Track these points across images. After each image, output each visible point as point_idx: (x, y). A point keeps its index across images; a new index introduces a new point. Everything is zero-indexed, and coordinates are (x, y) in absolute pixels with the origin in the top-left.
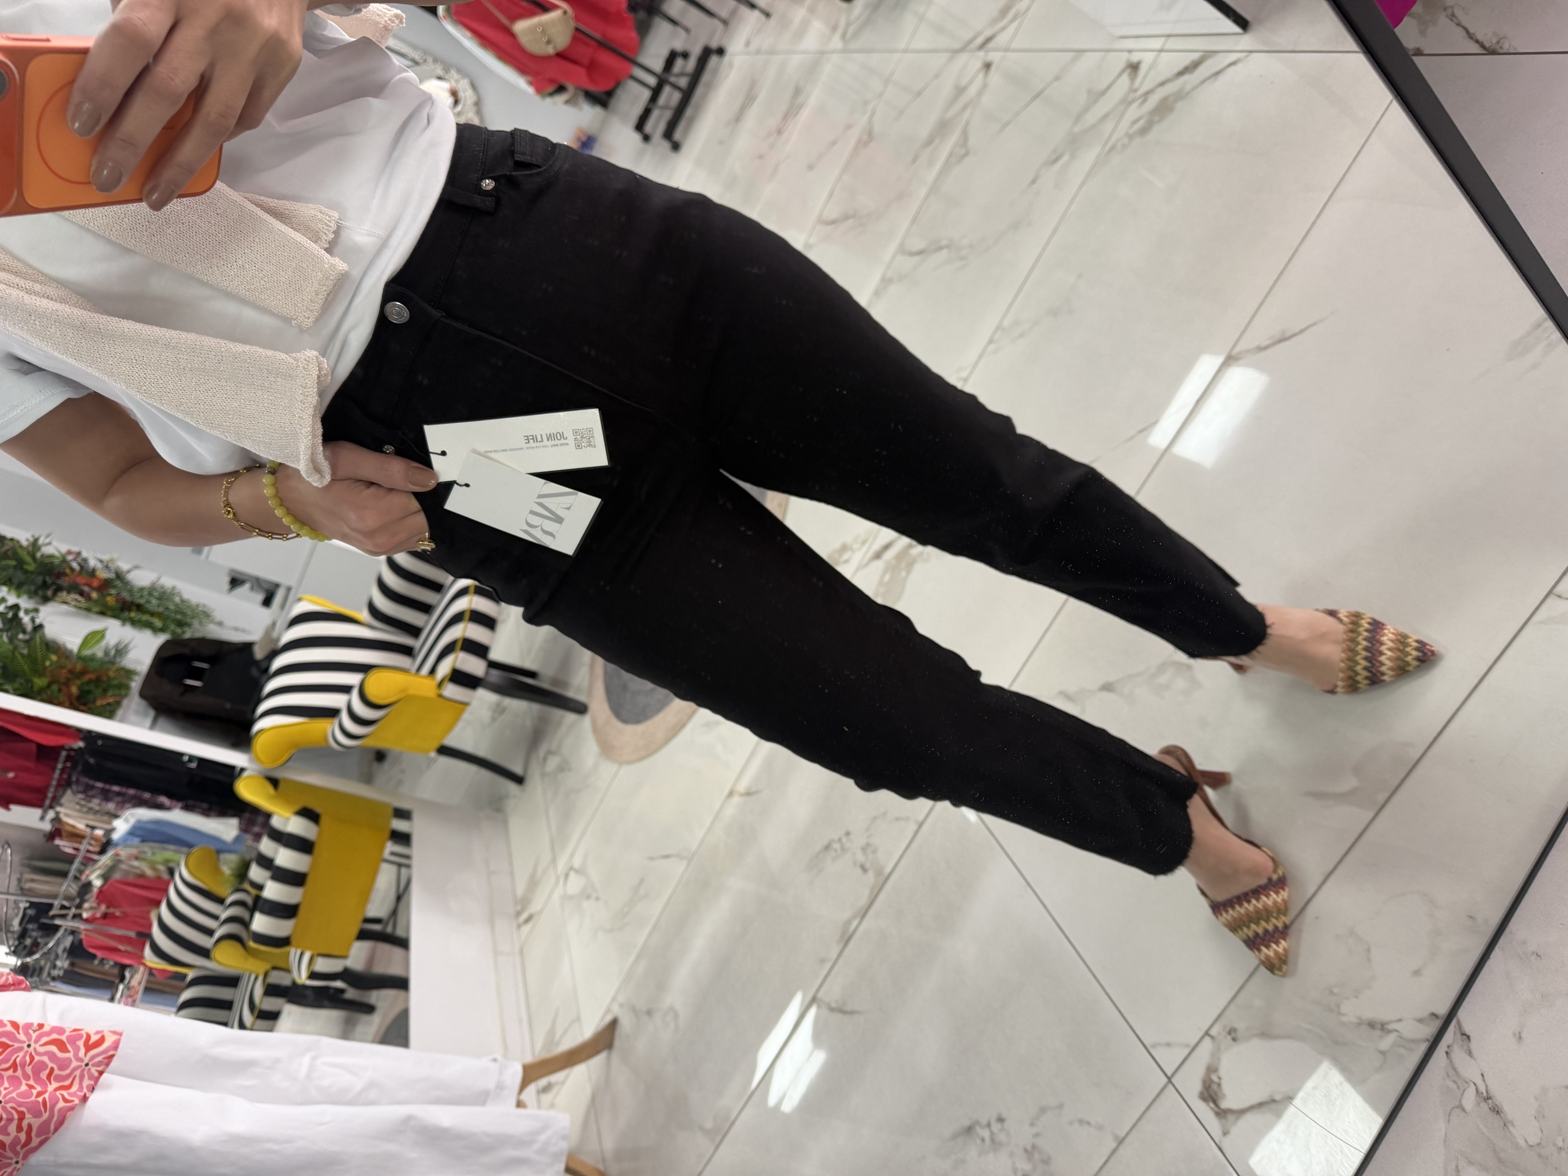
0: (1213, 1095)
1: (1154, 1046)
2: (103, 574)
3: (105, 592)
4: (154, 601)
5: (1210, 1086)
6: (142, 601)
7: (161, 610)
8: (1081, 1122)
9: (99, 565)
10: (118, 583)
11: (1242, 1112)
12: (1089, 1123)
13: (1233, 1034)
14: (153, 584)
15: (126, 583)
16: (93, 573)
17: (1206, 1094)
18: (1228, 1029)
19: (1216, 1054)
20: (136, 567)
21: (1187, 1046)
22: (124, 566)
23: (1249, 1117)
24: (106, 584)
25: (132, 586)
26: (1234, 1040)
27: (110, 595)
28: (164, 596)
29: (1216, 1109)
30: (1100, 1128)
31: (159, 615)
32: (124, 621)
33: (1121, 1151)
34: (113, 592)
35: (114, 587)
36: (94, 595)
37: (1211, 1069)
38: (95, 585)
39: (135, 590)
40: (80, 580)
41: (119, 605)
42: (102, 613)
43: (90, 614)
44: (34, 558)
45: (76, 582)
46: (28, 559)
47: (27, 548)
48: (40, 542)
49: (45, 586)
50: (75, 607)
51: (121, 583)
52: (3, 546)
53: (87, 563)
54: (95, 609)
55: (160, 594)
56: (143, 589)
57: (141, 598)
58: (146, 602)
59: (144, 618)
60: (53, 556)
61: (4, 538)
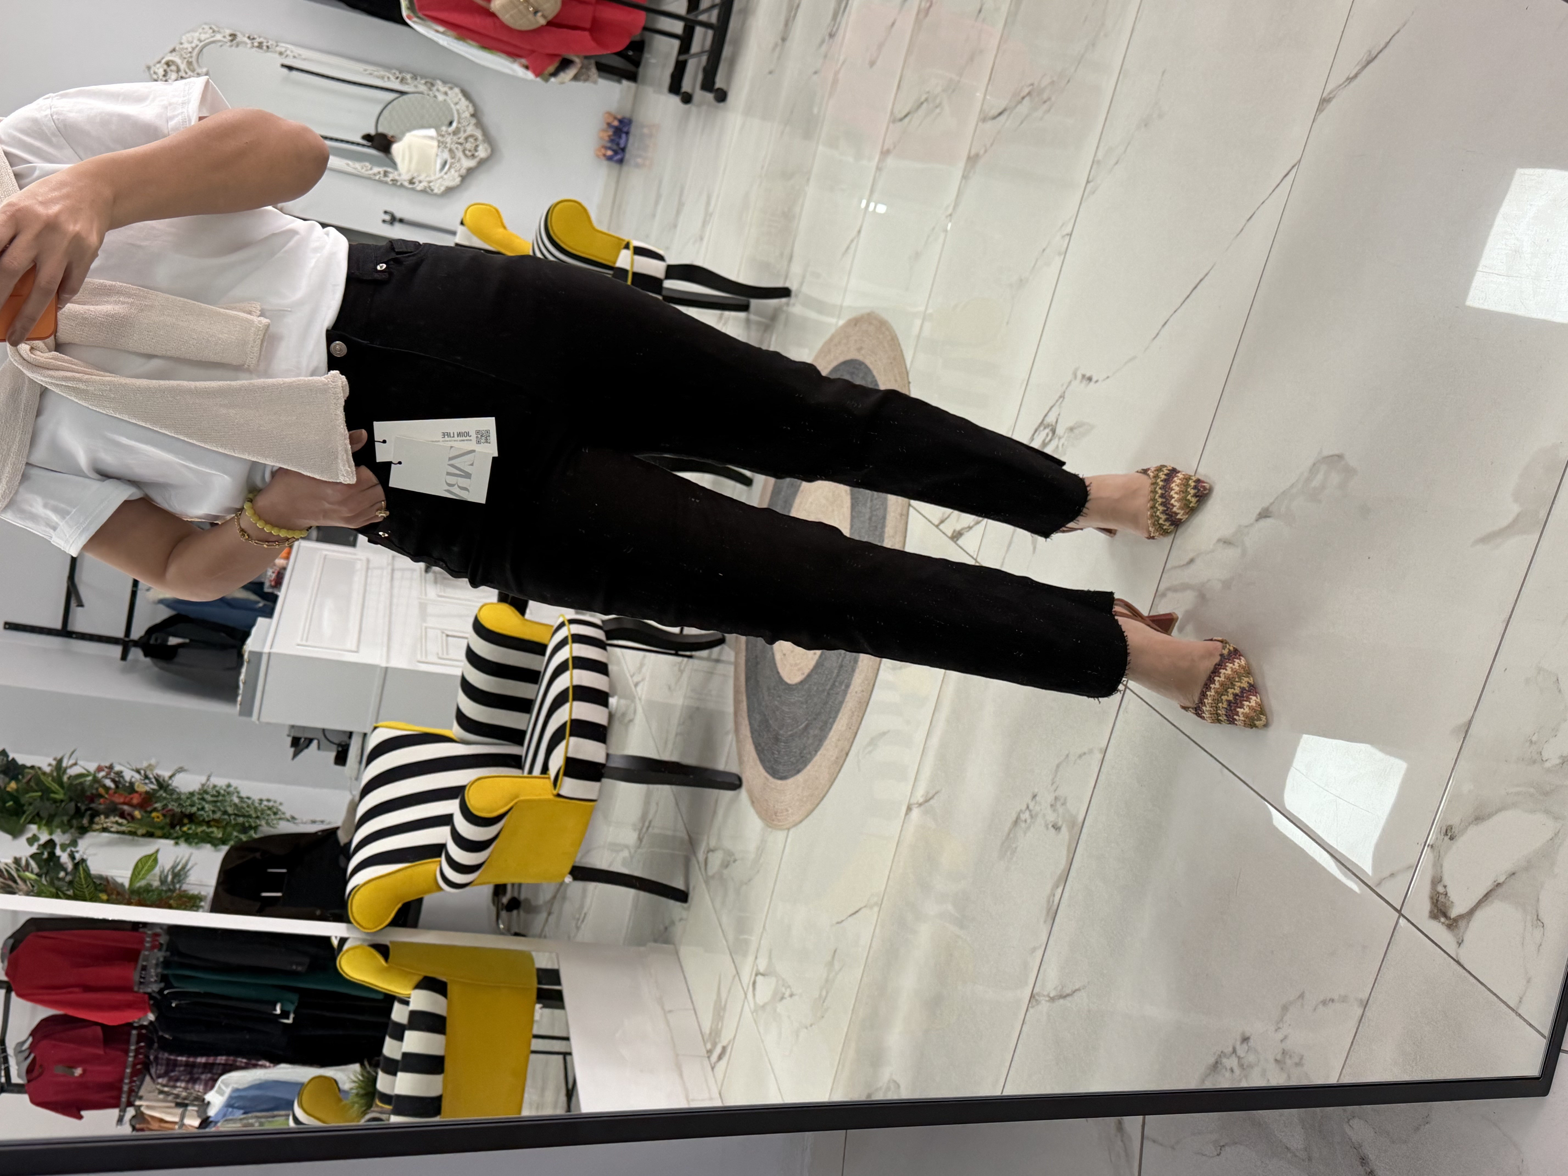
0: (1443, 909)
1: (1379, 884)
2: (143, 787)
3: (149, 809)
4: (208, 807)
5: (1437, 901)
6: (194, 809)
7: (218, 815)
8: (1324, 1003)
9: (137, 776)
10: (162, 793)
11: (1472, 912)
12: (1332, 1000)
13: (1449, 834)
14: (203, 785)
15: (173, 792)
16: (130, 787)
17: (1436, 911)
18: (1444, 831)
19: (1438, 863)
20: (181, 770)
21: (1410, 867)
22: (165, 774)
23: (1479, 915)
24: (148, 798)
25: (179, 794)
26: (1451, 838)
27: (155, 810)
28: (219, 797)
29: (1447, 922)
30: (1344, 999)
31: (217, 822)
32: (177, 838)
33: (1368, 1013)
34: (158, 805)
35: (159, 799)
36: (137, 813)
37: (1436, 881)
38: (135, 801)
39: (183, 797)
40: (118, 799)
41: (168, 820)
42: (150, 835)
43: (136, 838)
44: (61, 784)
45: (113, 802)
46: (55, 786)
47: (51, 774)
48: (64, 764)
49: (79, 814)
50: (118, 832)
51: (165, 791)
52: (23, 777)
53: (122, 777)
54: (141, 831)
55: (213, 796)
56: (192, 794)
57: (192, 805)
58: (198, 810)
59: (199, 830)
60: (81, 776)
61: (24, 767)
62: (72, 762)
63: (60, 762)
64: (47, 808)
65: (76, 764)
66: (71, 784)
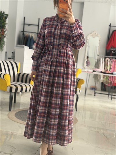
4: (2, 42)
9: (6, 33)
10: (4, 37)
16: (4, 33)
22: (6, 37)
24: (3, 35)
25: (4, 39)
28: (4, 43)
36: (1, 34)
45: (2, 31)
47: (5, 23)
48: (7, 24)
60: (5, 27)
61: (6, 19)
66: (4, 25)
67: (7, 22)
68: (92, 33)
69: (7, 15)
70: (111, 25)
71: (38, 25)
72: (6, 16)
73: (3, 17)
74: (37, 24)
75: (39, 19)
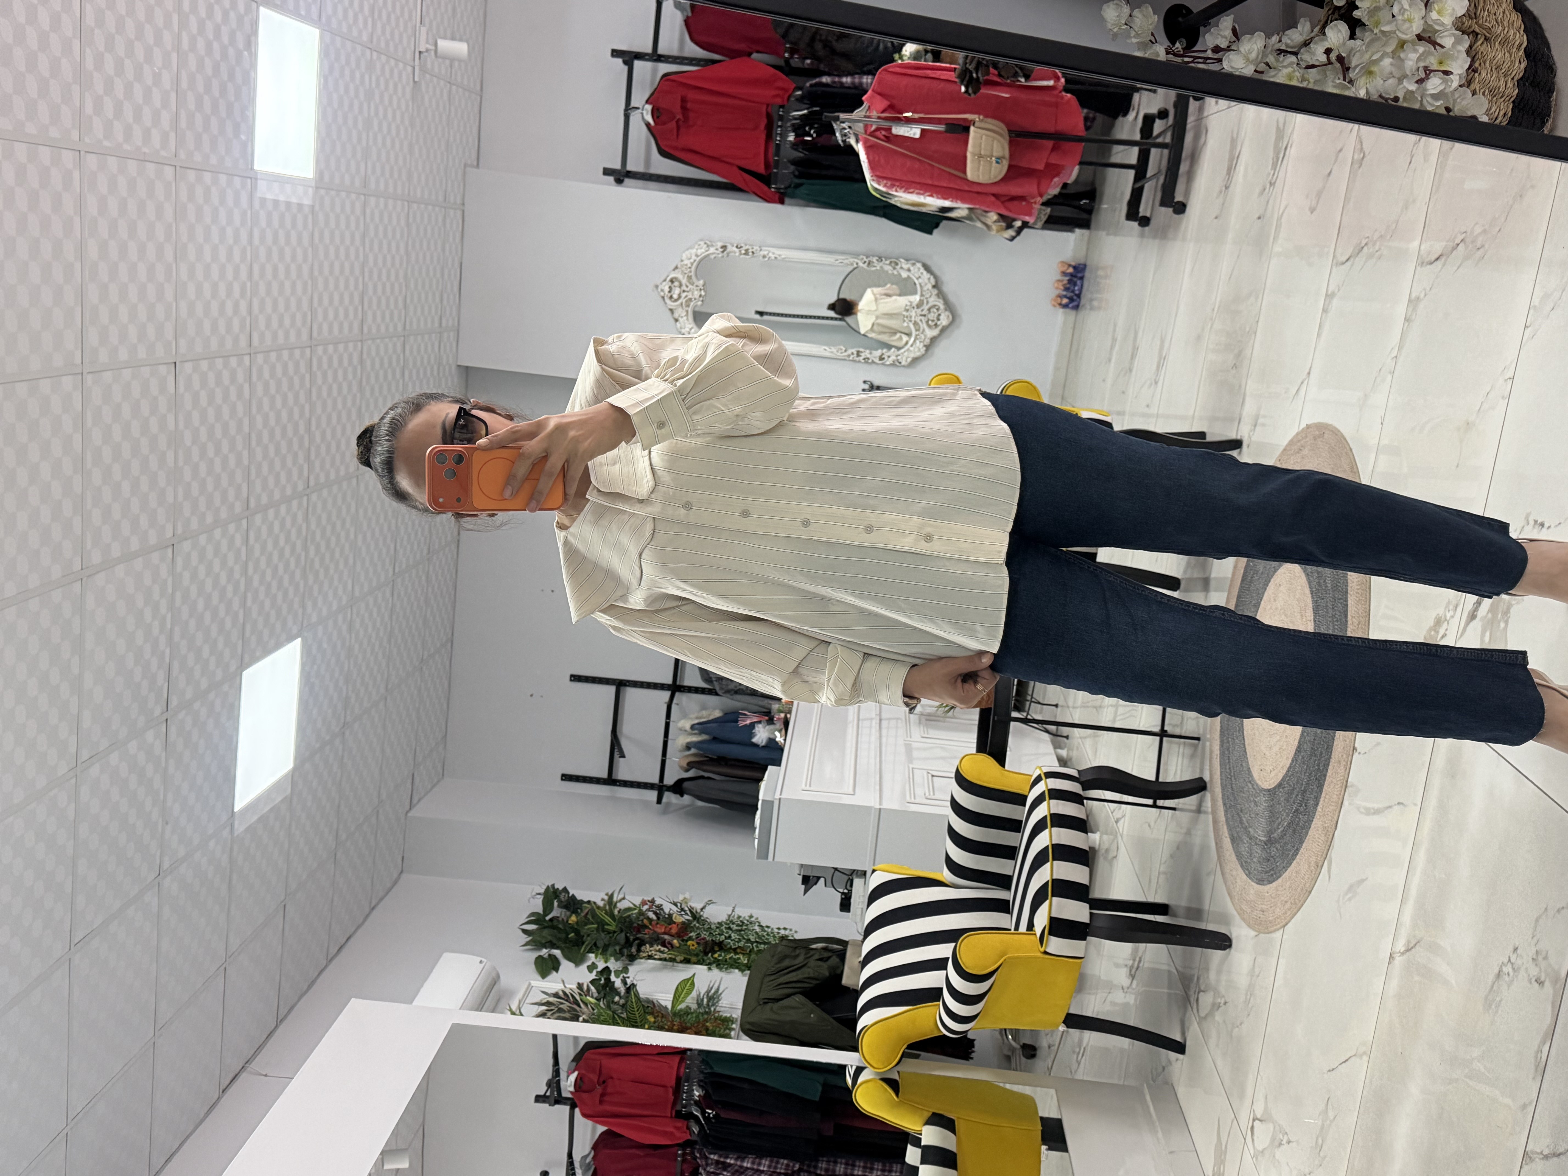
2: (678, 919)
3: (685, 938)
4: (734, 936)
6: (723, 938)
7: (742, 943)
9: (675, 908)
10: (696, 924)
14: (729, 916)
15: (705, 922)
16: (669, 919)
20: (710, 902)
22: (697, 906)
24: (685, 928)
25: (710, 924)
27: (690, 938)
28: (743, 927)
31: (742, 950)
32: (710, 964)
34: (693, 934)
35: (693, 929)
36: (676, 943)
38: (674, 931)
39: (713, 926)
40: (660, 929)
41: (701, 948)
42: (687, 961)
43: (675, 964)
44: (612, 916)
45: (655, 932)
46: (608, 919)
47: (604, 908)
48: (615, 899)
49: (628, 943)
50: (660, 959)
51: (698, 922)
52: (582, 910)
53: (662, 909)
54: (678, 959)
55: (738, 925)
56: (720, 924)
57: (720, 935)
58: (726, 938)
59: (728, 957)
60: (629, 909)
61: (582, 902)
62: (621, 896)
63: (611, 897)
64: (603, 939)
65: (624, 898)
66: (621, 917)
67: (598, 897)
68: (672, 311)
69: (552, 895)
70: (617, 166)
71: (621, 685)
72: (556, 904)
73: (566, 923)
74: (612, 689)
75: (576, 678)
